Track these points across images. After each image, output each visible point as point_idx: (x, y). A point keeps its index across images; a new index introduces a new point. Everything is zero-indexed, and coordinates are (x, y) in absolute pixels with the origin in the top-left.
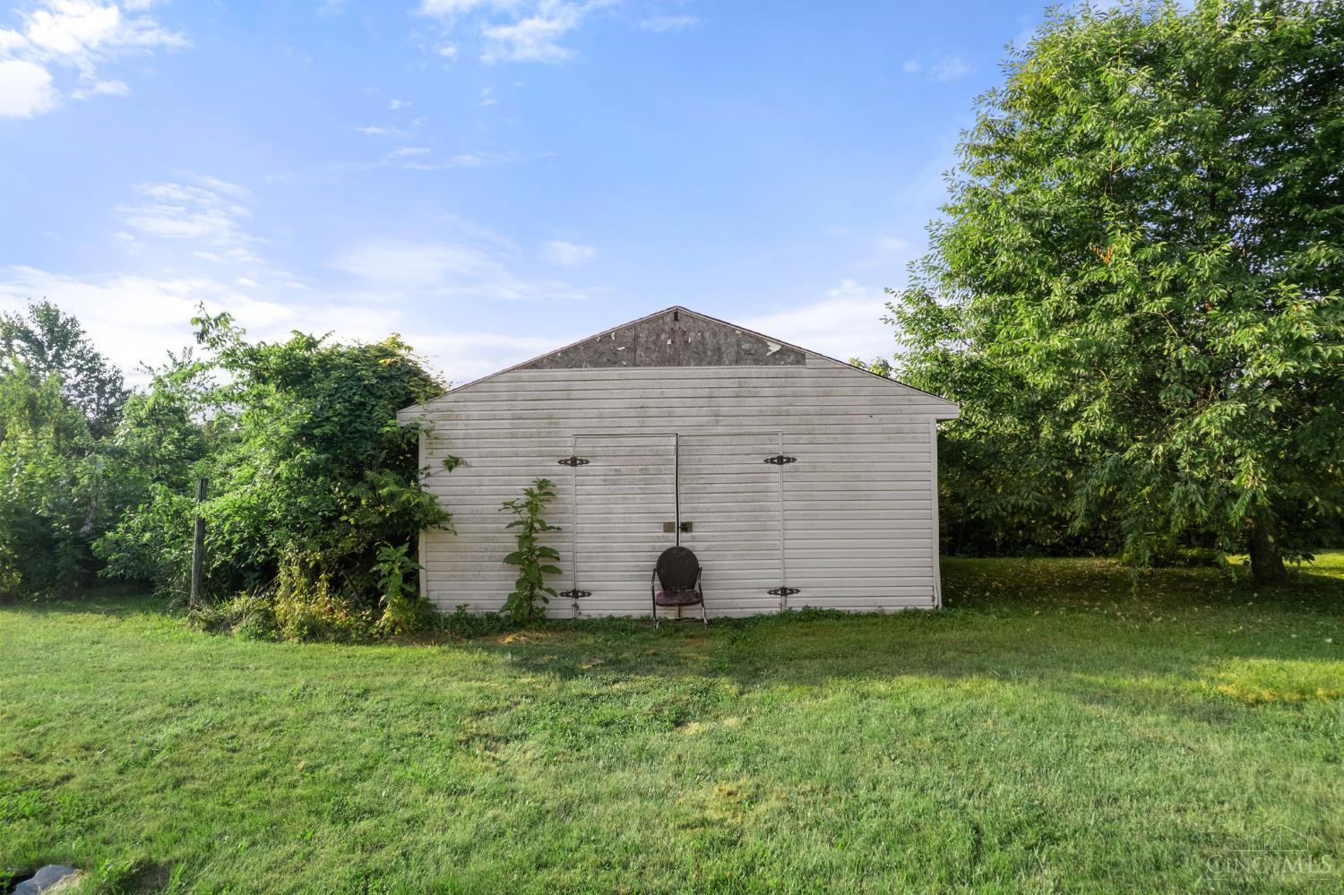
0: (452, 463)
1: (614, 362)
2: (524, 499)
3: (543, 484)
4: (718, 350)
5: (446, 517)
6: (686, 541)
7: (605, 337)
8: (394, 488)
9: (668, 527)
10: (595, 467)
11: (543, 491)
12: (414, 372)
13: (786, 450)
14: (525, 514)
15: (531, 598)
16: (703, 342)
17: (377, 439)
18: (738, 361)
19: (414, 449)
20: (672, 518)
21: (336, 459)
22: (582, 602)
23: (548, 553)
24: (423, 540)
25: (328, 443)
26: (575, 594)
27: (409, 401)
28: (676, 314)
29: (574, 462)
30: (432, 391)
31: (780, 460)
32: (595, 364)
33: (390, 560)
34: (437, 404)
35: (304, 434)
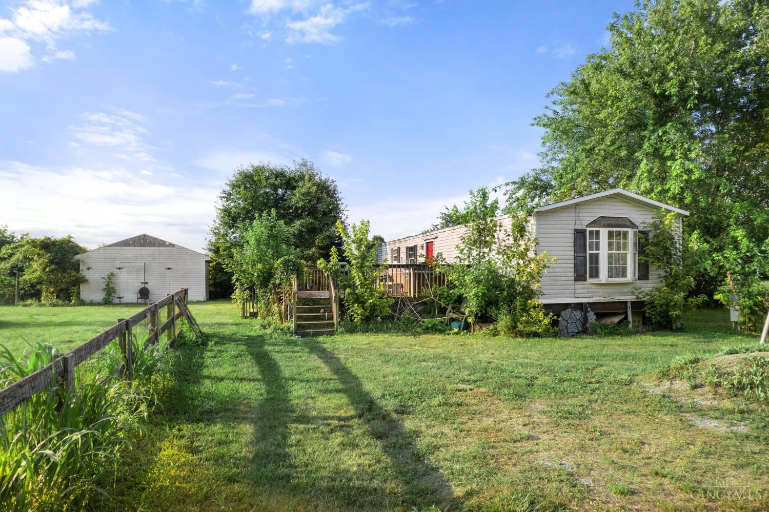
0: (89, 269)
1: (129, 245)
2: (107, 277)
3: (112, 274)
4: (154, 243)
5: (87, 280)
6: (146, 286)
7: (127, 240)
8: (75, 274)
9: (142, 283)
10: (124, 270)
11: (112, 275)
12: (77, 246)
13: (171, 267)
14: (107, 280)
15: (109, 298)
16: (151, 242)
17: (70, 263)
18: (159, 246)
19: (79, 265)
20: (143, 281)
21: (59, 268)
22: (121, 300)
23: (113, 288)
24: (81, 286)
25: (57, 264)
26: (120, 298)
27: (77, 254)
28: (144, 235)
29: (120, 269)
30: (84, 251)
31: (169, 269)
32: (125, 246)
33: (74, 289)
34: (84, 254)
35: (51, 262)
